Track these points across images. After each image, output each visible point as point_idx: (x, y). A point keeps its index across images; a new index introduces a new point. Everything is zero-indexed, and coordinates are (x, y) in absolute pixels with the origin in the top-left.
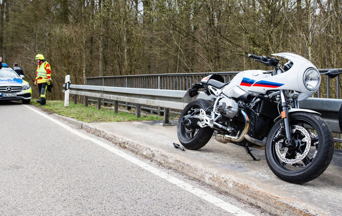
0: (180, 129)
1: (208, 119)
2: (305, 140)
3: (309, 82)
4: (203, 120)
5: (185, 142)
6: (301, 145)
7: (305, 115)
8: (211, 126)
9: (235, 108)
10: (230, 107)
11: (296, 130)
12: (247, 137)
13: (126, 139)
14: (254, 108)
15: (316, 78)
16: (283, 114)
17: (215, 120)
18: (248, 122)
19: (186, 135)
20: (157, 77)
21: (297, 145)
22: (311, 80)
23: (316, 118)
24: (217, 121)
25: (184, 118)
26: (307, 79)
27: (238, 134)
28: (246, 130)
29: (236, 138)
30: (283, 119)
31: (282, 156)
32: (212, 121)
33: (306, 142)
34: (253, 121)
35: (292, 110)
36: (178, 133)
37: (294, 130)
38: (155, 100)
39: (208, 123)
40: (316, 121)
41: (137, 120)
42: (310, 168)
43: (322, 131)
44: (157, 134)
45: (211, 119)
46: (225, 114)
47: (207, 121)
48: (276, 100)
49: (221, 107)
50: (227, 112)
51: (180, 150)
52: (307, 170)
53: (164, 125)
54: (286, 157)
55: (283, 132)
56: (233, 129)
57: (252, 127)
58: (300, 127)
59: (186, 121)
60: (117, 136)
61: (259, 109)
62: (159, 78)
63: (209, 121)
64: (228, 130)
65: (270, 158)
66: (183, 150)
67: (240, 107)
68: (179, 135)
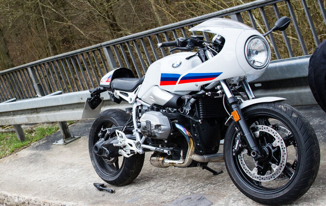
0: (96, 161)
1: (131, 142)
2: (276, 143)
3: (255, 58)
4: (125, 147)
5: (110, 179)
6: (273, 151)
7: (265, 107)
8: (140, 151)
9: (166, 125)
10: (158, 126)
11: (260, 132)
12: (196, 157)
13: (24, 196)
14: (192, 112)
15: (263, 48)
16: (235, 116)
17: (141, 141)
18: (189, 137)
19: (109, 167)
20: (26, 69)
21: (268, 153)
22: (257, 53)
23: (281, 109)
24: (145, 143)
25: (96, 148)
26: (250, 53)
27: (182, 154)
28: (191, 149)
29: (181, 161)
30: (238, 122)
31: (253, 173)
32: (138, 144)
33: (279, 147)
34: (197, 132)
35: (245, 104)
36: (95, 167)
37: (258, 133)
38: (39, 115)
39: (134, 148)
40: (282, 114)
41: (23, 147)
42: (296, 181)
43: (295, 126)
44: (63, 168)
45: (136, 142)
46: (155, 136)
47: (131, 145)
48: (218, 95)
49: (145, 128)
50: (156, 134)
51: (108, 193)
52: (292, 185)
53: (65, 144)
54: (258, 174)
55: (244, 140)
56: (172, 148)
57: (198, 140)
58: (264, 126)
59: (100, 149)
60: (9, 195)
61: (199, 112)
62: (29, 69)
63: (134, 145)
64: (166, 151)
65: (237, 179)
66: (112, 192)
67: (171, 120)
68: (97, 170)
